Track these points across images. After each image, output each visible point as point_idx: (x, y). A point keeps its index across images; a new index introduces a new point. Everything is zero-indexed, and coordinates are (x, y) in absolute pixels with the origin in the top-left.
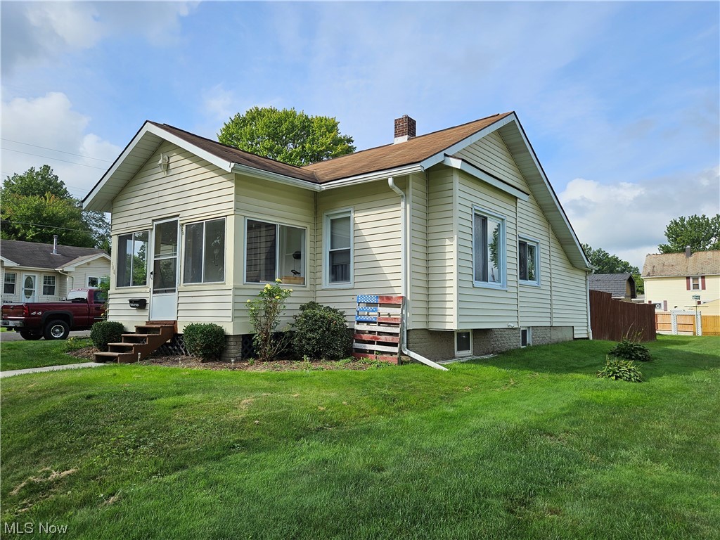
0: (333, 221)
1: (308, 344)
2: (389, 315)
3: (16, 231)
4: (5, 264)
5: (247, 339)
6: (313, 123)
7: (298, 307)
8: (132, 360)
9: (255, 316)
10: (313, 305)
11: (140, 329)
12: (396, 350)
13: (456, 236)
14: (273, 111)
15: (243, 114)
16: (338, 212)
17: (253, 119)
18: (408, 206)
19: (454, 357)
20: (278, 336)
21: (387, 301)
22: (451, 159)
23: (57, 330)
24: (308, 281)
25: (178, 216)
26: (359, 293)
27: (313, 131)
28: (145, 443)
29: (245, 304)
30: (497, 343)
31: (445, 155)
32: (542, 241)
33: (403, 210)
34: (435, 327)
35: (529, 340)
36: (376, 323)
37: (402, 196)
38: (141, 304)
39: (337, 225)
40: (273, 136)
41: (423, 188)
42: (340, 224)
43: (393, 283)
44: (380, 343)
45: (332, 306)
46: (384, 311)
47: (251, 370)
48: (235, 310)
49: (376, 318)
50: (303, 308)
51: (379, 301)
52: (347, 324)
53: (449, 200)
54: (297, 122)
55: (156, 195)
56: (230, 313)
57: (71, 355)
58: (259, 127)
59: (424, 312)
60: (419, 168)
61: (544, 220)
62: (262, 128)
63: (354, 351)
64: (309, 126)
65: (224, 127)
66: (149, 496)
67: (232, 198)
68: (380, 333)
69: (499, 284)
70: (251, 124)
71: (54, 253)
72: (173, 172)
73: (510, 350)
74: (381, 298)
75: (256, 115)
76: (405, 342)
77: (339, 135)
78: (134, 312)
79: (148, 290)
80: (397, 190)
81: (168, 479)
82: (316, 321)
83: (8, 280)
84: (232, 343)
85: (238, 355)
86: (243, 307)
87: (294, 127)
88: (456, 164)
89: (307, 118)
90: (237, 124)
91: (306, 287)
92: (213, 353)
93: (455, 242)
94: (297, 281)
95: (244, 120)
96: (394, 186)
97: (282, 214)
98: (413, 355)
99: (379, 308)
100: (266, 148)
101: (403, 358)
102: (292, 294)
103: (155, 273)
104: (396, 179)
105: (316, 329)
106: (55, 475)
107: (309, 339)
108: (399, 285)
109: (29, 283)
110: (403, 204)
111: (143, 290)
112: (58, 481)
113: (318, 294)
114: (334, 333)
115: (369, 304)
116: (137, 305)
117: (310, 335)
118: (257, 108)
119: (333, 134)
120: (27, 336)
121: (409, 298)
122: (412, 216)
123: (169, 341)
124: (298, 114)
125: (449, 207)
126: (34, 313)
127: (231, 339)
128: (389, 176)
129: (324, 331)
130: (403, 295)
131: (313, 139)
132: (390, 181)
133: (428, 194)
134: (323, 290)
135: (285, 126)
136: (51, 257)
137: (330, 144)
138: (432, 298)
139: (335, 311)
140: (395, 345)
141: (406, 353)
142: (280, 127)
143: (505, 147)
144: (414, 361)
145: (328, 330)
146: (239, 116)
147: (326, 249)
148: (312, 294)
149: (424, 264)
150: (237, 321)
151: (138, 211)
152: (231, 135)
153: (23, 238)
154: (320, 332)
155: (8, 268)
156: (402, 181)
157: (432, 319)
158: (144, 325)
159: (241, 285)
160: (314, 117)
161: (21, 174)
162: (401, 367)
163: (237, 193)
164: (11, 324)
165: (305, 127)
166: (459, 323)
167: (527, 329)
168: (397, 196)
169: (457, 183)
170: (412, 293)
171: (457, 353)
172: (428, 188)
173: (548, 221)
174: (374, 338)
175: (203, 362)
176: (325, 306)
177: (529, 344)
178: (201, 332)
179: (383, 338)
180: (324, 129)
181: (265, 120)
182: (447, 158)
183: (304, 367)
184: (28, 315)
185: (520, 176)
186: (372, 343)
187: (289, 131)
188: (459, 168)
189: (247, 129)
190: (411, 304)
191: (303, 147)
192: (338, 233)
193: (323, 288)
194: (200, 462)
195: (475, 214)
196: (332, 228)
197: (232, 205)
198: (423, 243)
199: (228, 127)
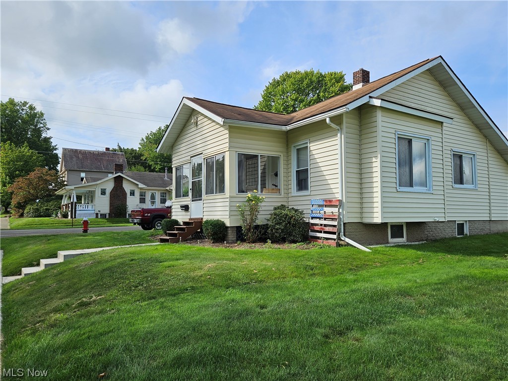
0: (298, 150)
1: (277, 232)
2: (332, 213)
3: (150, 166)
4: (140, 186)
5: (239, 229)
6: (325, 77)
7: (272, 208)
8: (177, 241)
9: (243, 215)
10: (283, 207)
11: (185, 223)
12: (335, 237)
13: (379, 155)
14: (297, 73)
15: (278, 78)
16: (300, 144)
17: (284, 80)
18: (343, 136)
19: (388, 243)
20: (257, 227)
21: (329, 203)
22: (374, 100)
23: (159, 225)
24: (282, 191)
25: (202, 153)
26: (312, 198)
27: (325, 83)
28: (142, 285)
29: (236, 207)
30: (431, 233)
31: (370, 97)
32: (478, 153)
33: (339, 140)
34: (367, 221)
35: (466, 231)
36: (322, 218)
37: (338, 130)
38: (186, 208)
39: (302, 152)
40: (299, 91)
41: (356, 122)
42: (302, 151)
43: (334, 191)
44: (325, 232)
45: (296, 208)
46: (328, 210)
47: (237, 248)
48: (231, 211)
49: (322, 215)
50: (275, 209)
51: (325, 203)
52: (305, 219)
53: (374, 129)
54: (314, 79)
55: (192, 141)
56: (228, 213)
57: (152, 238)
58: (287, 85)
59: (359, 210)
60: (345, 109)
61: (482, 136)
62: (290, 86)
63: (310, 238)
64: (323, 80)
65: (265, 88)
66: (129, 311)
67: (227, 140)
68: (325, 225)
69: (426, 189)
70: (282, 84)
71: (166, 178)
72: (199, 127)
73: (446, 238)
74: (326, 201)
75: (286, 77)
76: (343, 231)
77: (345, 84)
78: (184, 213)
79: (189, 199)
80: (333, 125)
81: (143, 304)
82: (281, 217)
83: (142, 195)
84: (230, 231)
85: (234, 239)
86: (235, 208)
87: (312, 82)
88: (377, 102)
89: (321, 74)
90: (273, 85)
91: (281, 195)
92: (219, 238)
93: (379, 160)
94: (275, 191)
95: (278, 82)
96: (331, 123)
97: (262, 148)
98: (348, 240)
99: (324, 208)
100: (293, 100)
101: (341, 242)
102: (265, 200)
103: (193, 189)
104: (331, 119)
105: (281, 223)
106: (94, 298)
107: (277, 229)
108: (337, 192)
109: (153, 197)
110: (339, 135)
111: (188, 199)
112: (94, 301)
113: (290, 199)
114: (294, 225)
115: (320, 206)
116: (184, 209)
117: (278, 226)
118: (287, 73)
119: (340, 84)
120: (144, 228)
121: (344, 201)
122: (346, 143)
123: (199, 230)
124: (315, 72)
125: (374, 134)
126: (146, 215)
127: (229, 229)
128: (327, 117)
129: (286, 224)
130: (340, 199)
131: (326, 89)
132: (328, 120)
133: (360, 126)
134: (292, 197)
135: (305, 82)
136: (164, 181)
137: (337, 91)
138: (365, 200)
139: (296, 211)
140: (334, 233)
141: (343, 239)
142: (302, 83)
143: (437, 83)
144: (348, 244)
145: (289, 223)
146: (275, 80)
147: (294, 169)
148: (286, 199)
149: (358, 176)
150: (232, 217)
151: (184, 152)
152: (270, 93)
153: (153, 171)
154: (283, 224)
155: (141, 189)
156: (337, 120)
157: (365, 215)
158: (188, 221)
159: (234, 195)
160: (327, 73)
161: (154, 132)
162: (339, 248)
163: (230, 137)
164: (136, 221)
165: (320, 81)
166: (383, 217)
167: (464, 222)
168: (335, 130)
169: (380, 116)
170: (347, 197)
171: (390, 240)
172: (360, 122)
173: (486, 137)
174: (321, 228)
175: (213, 243)
176: (290, 207)
177: (466, 234)
178: (211, 225)
179: (327, 229)
180: (334, 81)
181: (292, 80)
182: (371, 99)
183: (268, 248)
184: (143, 216)
185: (454, 104)
186: (321, 232)
187: (308, 86)
188: (379, 105)
189: (280, 88)
190: (346, 205)
191: (318, 95)
192: (302, 157)
193: (293, 195)
194: (164, 296)
195: (398, 137)
196: (298, 154)
197: (227, 145)
198: (357, 161)
199: (268, 88)
